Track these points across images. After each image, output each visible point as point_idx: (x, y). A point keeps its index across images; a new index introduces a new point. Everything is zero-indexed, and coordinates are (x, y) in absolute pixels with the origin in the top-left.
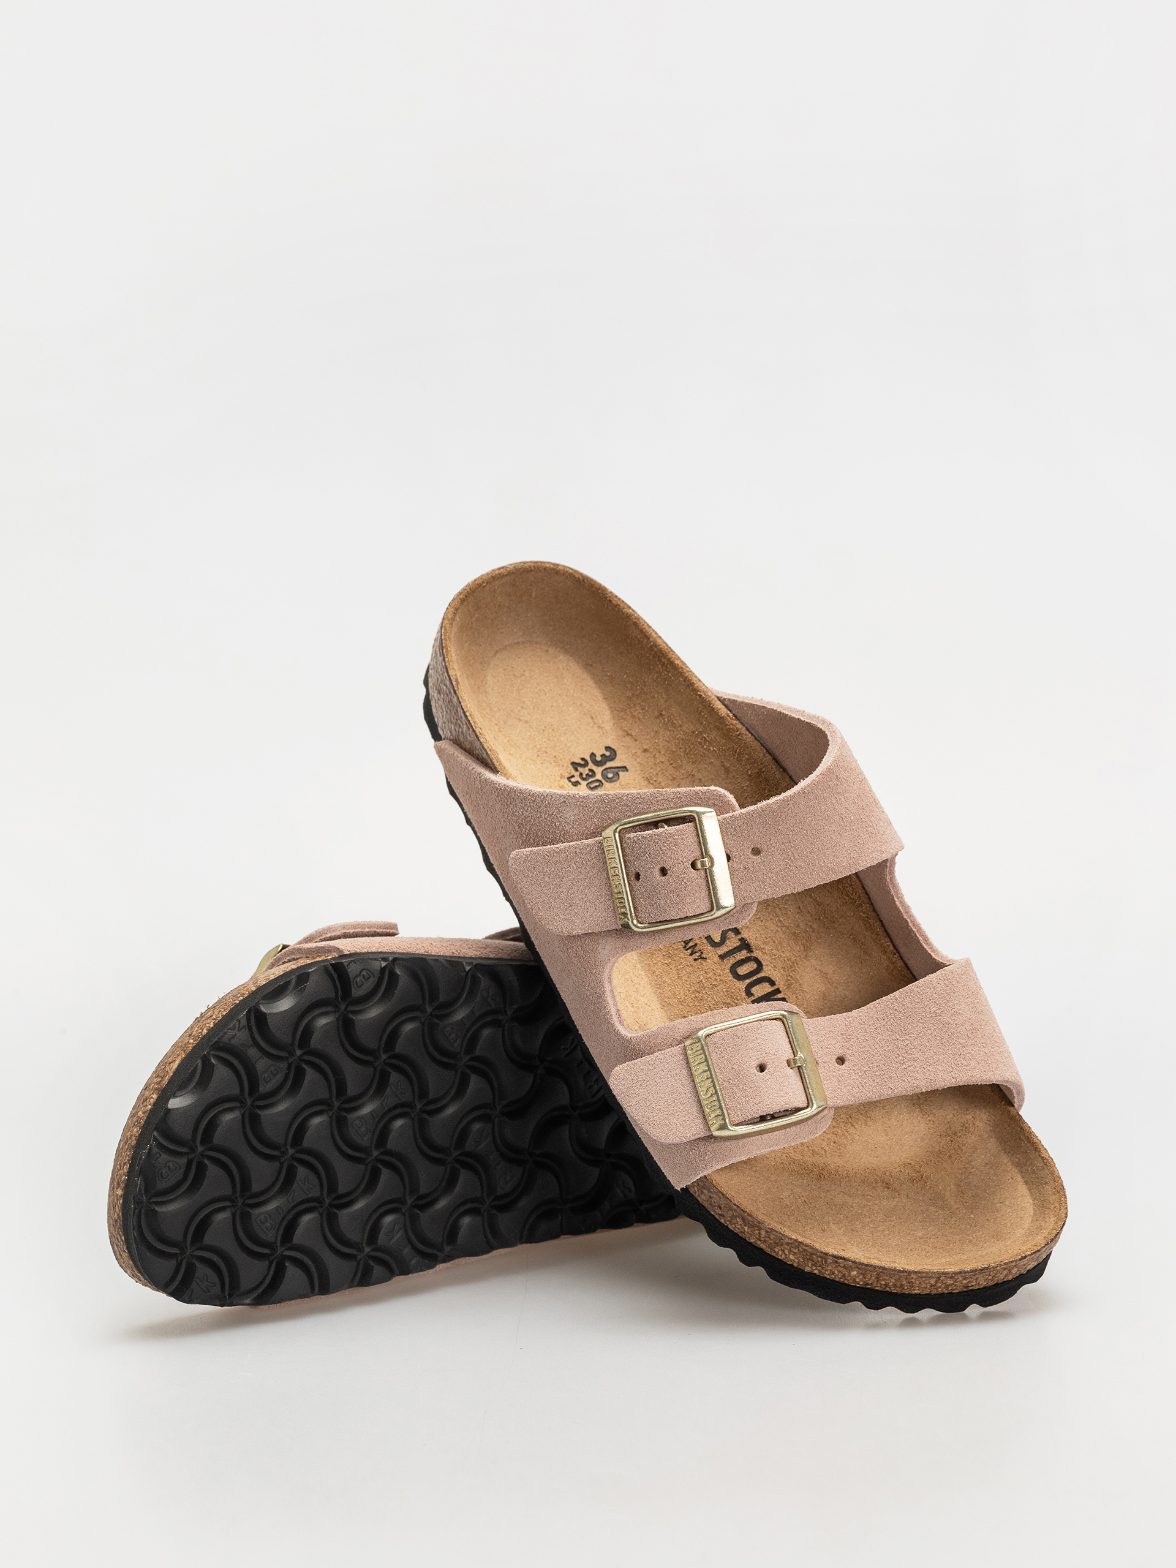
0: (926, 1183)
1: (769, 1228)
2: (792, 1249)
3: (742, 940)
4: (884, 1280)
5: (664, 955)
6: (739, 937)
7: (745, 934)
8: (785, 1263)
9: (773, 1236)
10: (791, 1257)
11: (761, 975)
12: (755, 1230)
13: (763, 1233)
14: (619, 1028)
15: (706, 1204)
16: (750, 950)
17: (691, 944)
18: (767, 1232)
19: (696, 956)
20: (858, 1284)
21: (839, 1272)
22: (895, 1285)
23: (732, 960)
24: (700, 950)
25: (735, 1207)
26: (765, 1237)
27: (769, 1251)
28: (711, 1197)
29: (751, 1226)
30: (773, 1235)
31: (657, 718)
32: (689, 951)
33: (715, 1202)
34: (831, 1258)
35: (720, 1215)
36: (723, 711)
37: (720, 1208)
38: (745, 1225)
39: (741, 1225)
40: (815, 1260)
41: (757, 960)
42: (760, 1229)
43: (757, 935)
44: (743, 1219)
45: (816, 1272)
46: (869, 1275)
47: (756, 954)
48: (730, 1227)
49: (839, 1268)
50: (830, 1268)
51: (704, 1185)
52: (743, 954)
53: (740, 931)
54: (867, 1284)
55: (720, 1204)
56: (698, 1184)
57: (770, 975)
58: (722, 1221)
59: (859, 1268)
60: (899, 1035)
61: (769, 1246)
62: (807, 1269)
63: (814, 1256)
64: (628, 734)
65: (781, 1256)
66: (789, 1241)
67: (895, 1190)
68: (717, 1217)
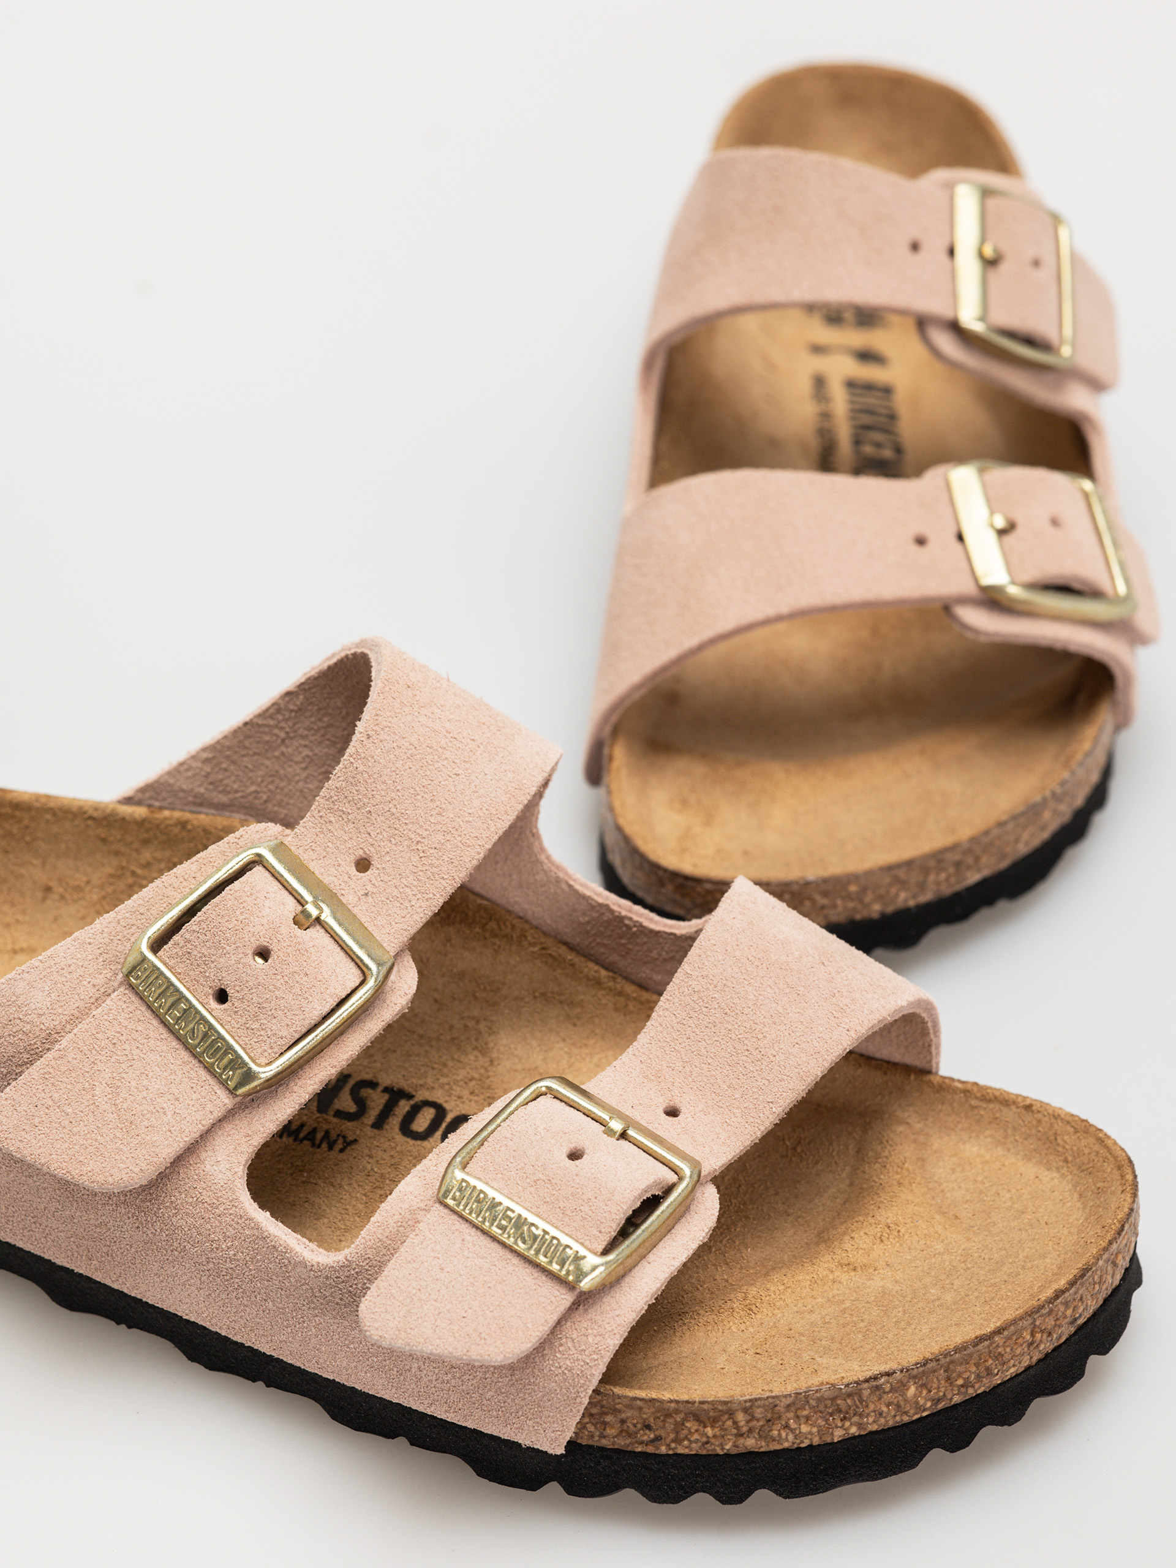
0: (899, 1231)
1: (746, 1401)
2: (799, 1413)
3: (386, 1090)
4: (960, 1376)
5: (292, 1174)
6: (380, 1088)
7: (385, 1080)
8: (799, 1448)
9: (759, 1411)
10: (804, 1429)
11: (449, 1118)
12: (724, 1422)
13: (741, 1417)
14: (317, 1260)
15: (621, 1443)
16: (410, 1097)
17: (319, 1136)
18: (745, 1410)
19: (340, 1144)
20: (925, 1410)
21: (888, 1405)
22: (979, 1377)
23: (395, 1122)
24: (339, 1135)
25: (673, 1405)
26: (748, 1422)
27: (763, 1446)
28: (623, 1422)
29: (714, 1422)
30: (759, 1407)
31: (44, 899)
32: (324, 1145)
33: (635, 1425)
34: (866, 1385)
35: (652, 1441)
36: (140, 812)
37: (648, 1427)
38: (705, 1427)
39: (697, 1431)
40: (843, 1407)
41: (427, 1103)
42: (731, 1414)
43: (403, 1073)
44: (697, 1418)
45: (854, 1430)
46: (935, 1380)
47: (421, 1095)
48: (680, 1450)
49: (885, 1397)
50: (872, 1407)
51: (602, 1407)
52: (404, 1106)
53: (375, 1080)
54: (939, 1400)
55: (645, 1420)
56: (591, 1415)
57: (460, 1111)
58: (663, 1450)
59: (915, 1377)
60: (728, 1022)
61: (760, 1436)
62: (838, 1435)
63: (839, 1402)
64: (15, 952)
65: (787, 1440)
66: (789, 1401)
67: (865, 1267)
68: (650, 1449)
